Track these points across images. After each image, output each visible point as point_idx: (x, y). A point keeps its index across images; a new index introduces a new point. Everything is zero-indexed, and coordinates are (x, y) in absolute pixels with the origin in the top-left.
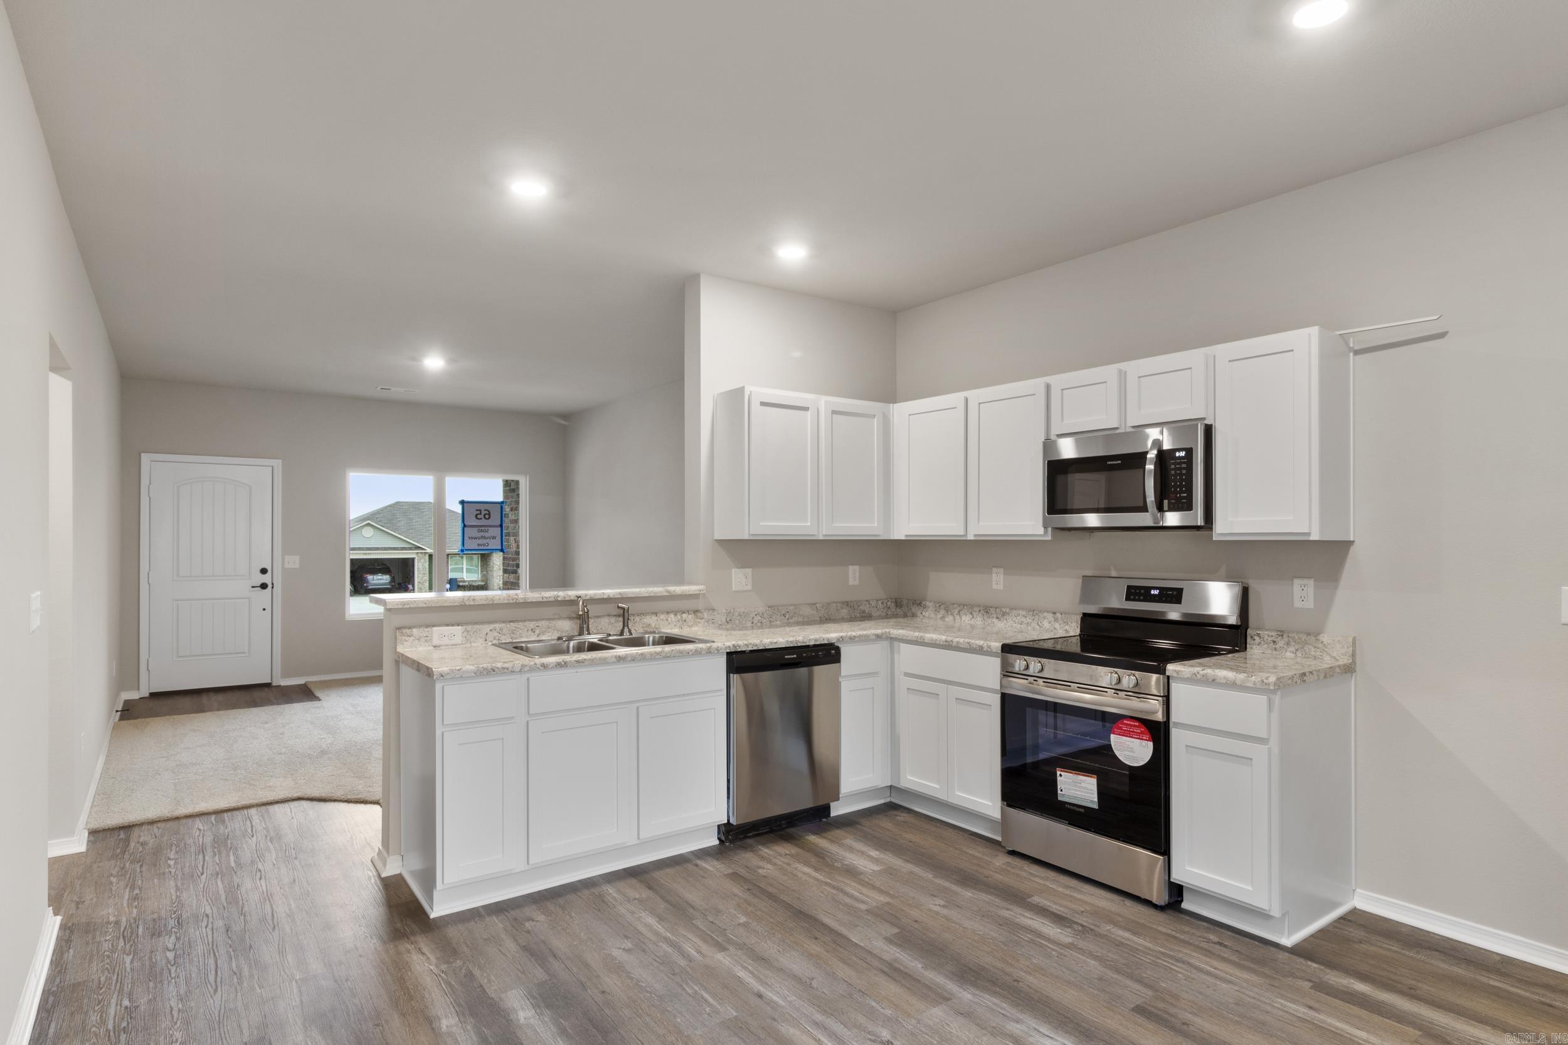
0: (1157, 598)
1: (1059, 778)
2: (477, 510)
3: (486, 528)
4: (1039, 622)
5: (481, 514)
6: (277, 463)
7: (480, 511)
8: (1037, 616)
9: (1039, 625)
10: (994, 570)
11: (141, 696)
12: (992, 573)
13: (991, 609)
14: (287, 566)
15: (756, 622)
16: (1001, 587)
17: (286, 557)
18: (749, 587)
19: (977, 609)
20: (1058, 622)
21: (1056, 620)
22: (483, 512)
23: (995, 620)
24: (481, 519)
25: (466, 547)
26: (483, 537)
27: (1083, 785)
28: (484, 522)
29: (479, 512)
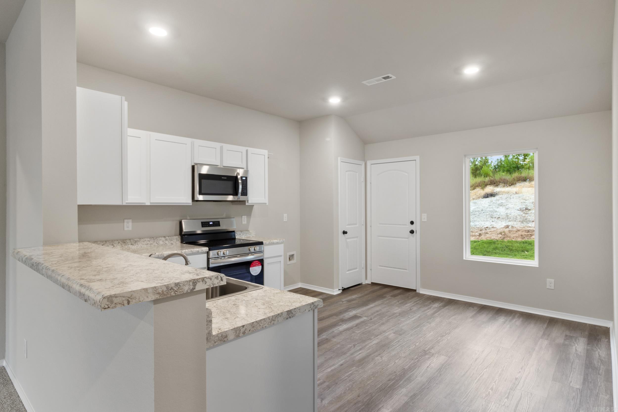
0: (212, 225)
4: (157, 242)
9: (157, 244)
10: (126, 221)
12: (124, 222)
13: (127, 240)
16: (130, 228)
19: (117, 242)
20: (167, 240)
21: (166, 240)
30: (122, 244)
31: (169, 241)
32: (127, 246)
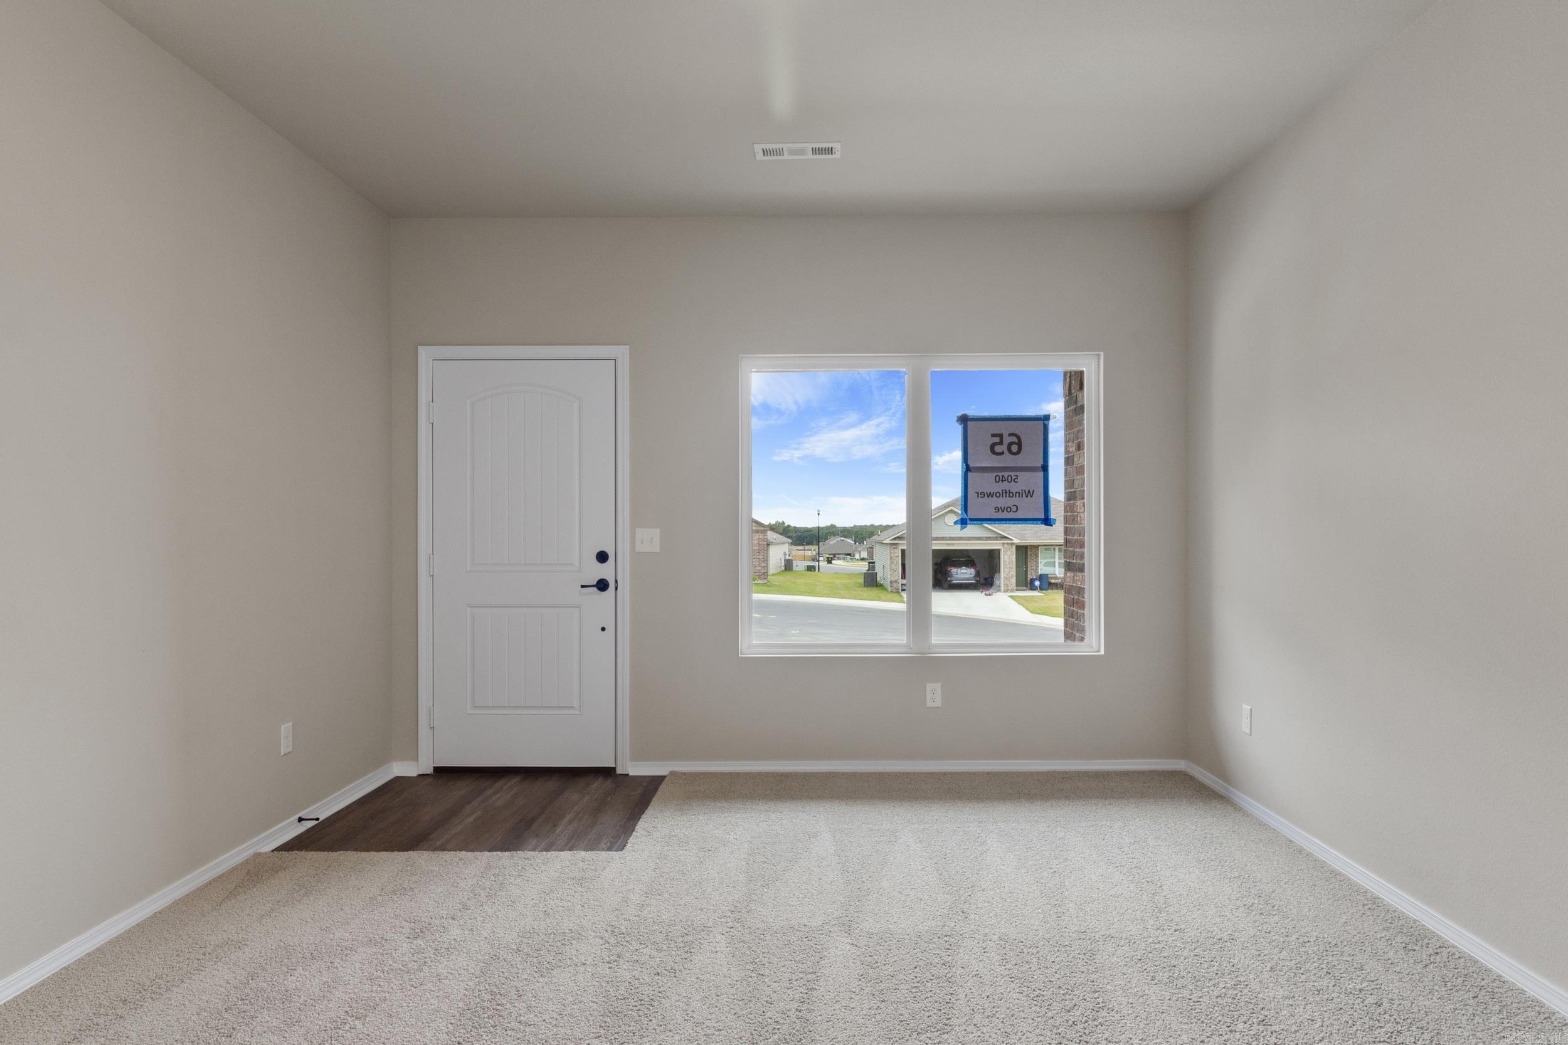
2: (993, 435)
3: (1013, 474)
5: (1001, 443)
6: (622, 352)
7: (1001, 436)
11: (421, 773)
14: (639, 548)
17: (639, 530)
22: (1007, 440)
24: (1002, 453)
25: (971, 515)
26: (1007, 493)
28: (1008, 460)
29: (997, 440)
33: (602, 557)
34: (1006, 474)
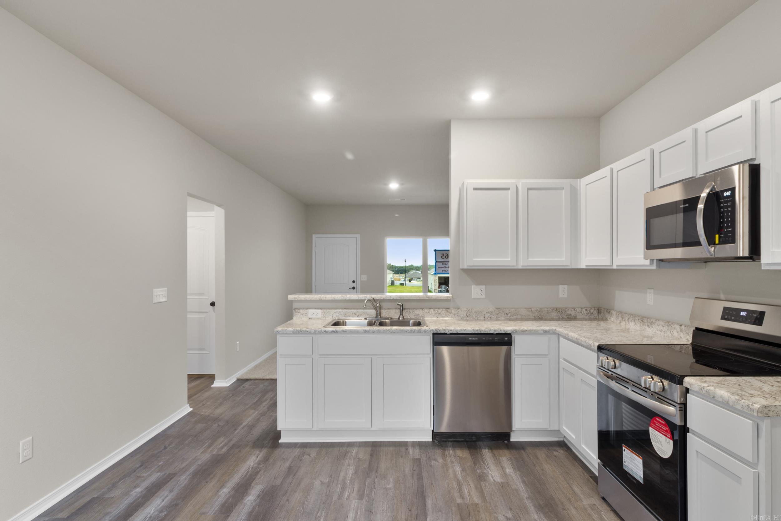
0: (744, 320)
1: (624, 452)
2: (442, 254)
3: (446, 263)
4: (672, 331)
5: (444, 256)
6: (358, 236)
7: (444, 254)
8: (670, 327)
9: (671, 334)
10: (649, 291)
12: (647, 293)
13: (645, 319)
14: (362, 280)
15: (487, 317)
16: (652, 303)
17: (362, 276)
18: (484, 296)
19: (637, 318)
20: (682, 332)
21: (681, 331)
22: (445, 255)
23: (647, 327)
24: (444, 258)
25: (437, 272)
26: (445, 267)
27: (635, 462)
28: (445, 260)
29: (443, 255)
30: (640, 323)
31: (685, 335)
32: (644, 326)
33: (354, 282)
34: (445, 263)
